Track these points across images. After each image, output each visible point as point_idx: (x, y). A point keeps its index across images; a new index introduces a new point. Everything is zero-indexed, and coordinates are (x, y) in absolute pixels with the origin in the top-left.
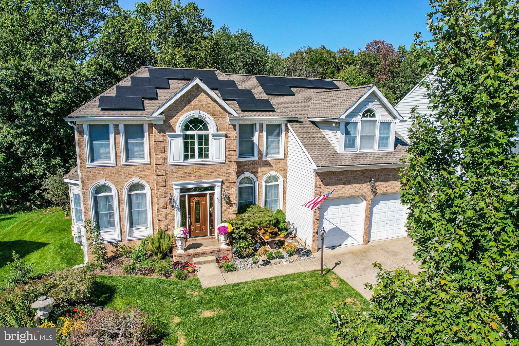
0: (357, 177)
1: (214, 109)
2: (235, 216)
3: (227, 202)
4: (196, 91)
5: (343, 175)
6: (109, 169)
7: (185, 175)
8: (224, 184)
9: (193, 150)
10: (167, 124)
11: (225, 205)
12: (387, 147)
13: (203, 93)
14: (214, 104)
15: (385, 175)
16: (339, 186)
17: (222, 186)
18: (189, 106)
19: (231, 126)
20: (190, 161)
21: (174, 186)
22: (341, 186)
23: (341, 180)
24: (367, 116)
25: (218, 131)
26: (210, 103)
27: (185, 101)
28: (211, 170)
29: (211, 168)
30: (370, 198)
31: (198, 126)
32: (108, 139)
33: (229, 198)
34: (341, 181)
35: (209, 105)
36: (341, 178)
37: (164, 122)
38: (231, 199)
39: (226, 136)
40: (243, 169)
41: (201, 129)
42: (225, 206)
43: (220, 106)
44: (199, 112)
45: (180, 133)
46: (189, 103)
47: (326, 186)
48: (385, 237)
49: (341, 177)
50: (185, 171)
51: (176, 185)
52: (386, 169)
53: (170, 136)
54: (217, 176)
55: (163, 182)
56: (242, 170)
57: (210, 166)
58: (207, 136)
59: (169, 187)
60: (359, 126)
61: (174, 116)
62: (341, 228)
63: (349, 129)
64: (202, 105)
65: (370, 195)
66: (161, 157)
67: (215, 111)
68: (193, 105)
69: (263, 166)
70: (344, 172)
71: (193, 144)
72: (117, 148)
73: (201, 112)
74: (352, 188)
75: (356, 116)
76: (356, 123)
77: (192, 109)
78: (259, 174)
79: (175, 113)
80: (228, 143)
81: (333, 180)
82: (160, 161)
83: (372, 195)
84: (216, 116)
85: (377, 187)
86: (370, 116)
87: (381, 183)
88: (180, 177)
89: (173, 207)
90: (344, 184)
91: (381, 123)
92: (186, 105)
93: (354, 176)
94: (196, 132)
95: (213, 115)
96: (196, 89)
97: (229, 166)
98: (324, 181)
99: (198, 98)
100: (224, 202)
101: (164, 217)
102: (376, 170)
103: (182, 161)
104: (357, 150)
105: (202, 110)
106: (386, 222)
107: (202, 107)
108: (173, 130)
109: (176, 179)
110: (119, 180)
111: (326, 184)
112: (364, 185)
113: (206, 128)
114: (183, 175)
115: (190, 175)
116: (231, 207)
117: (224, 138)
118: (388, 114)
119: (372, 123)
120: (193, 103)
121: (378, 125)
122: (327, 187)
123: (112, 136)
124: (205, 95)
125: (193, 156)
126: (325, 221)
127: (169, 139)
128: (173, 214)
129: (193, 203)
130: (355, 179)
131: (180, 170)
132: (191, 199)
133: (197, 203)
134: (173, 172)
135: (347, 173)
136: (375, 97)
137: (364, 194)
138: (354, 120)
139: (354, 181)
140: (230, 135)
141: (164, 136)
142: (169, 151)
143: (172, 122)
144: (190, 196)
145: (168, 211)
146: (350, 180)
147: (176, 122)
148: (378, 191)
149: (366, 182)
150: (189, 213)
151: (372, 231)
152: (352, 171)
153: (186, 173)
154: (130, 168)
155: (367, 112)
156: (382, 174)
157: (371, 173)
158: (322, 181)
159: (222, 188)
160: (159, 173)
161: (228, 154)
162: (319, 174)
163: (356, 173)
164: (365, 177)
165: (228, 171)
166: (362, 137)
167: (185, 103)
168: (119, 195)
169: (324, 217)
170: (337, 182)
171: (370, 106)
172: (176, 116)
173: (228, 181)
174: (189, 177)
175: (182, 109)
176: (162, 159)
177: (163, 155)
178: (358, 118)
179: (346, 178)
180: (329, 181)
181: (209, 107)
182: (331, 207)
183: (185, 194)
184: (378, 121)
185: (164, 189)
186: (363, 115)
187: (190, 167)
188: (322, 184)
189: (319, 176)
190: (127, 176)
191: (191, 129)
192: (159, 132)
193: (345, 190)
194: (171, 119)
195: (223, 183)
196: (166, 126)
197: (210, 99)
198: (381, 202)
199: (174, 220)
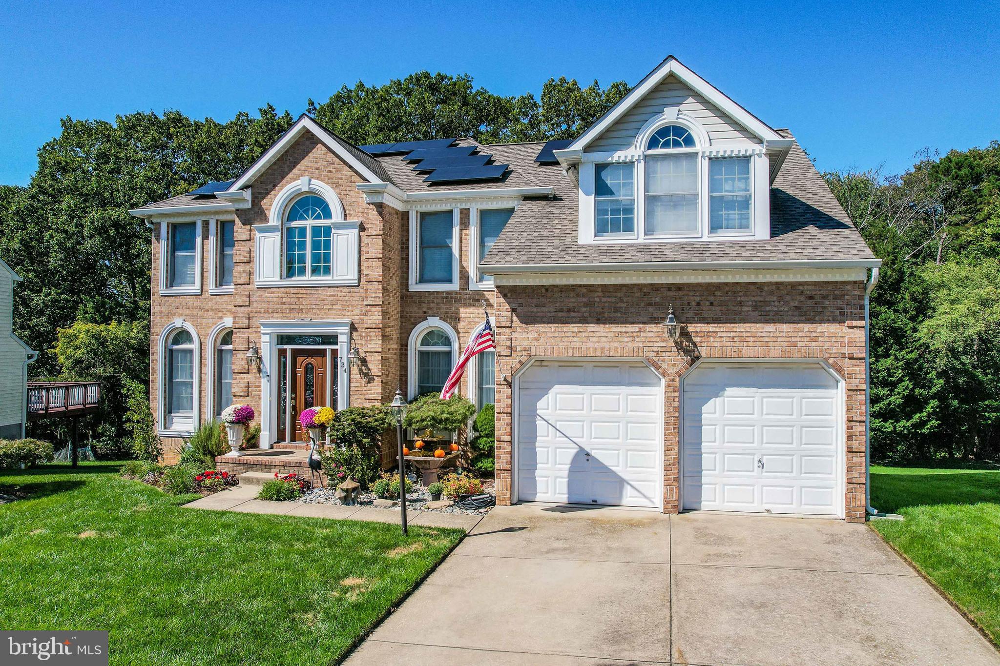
0: (624, 305)
1: (340, 175)
2: (378, 404)
3: (361, 371)
4: (308, 143)
5: (578, 295)
6: (191, 300)
7: (284, 307)
8: (356, 330)
9: (302, 259)
10: (256, 209)
11: (358, 377)
12: (747, 227)
13: (320, 145)
14: (341, 166)
15: (721, 304)
16: (566, 328)
17: (351, 334)
18: (295, 171)
19: (371, 206)
20: (296, 280)
21: (262, 328)
22: (574, 327)
23: (569, 310)
24: (666, 145)
25: (345, 217)
26: (333, 164)
27: (288, 162)
28: (330, 299)
29: (332, 296)
30: (673, 370)
31: (314, 212)
32: (193, 248)
33: (364, 361)
34: (572, 314)
35: (330, 167)
36: (571, 305)
37: (253, 205)
38: (370, 365)
39: (362, 228)
40: (425, 309)
41: (318, 217)
42: (357, 381)
43: (350, 167)
44: (310, 180)
45: (275, 224)
46: (294, 167)
47: (527, 324)
48: (758, 506)
49: (571, 302)
50: (284, 300)
51: (265, 325)
52: (726, 284)
53: (261, 231)
54: (342, 312)
55: (244, 318)
56: (425, 312)
57: (330, 291)
58: (328, 230)
59: (254, 329)
60: (639, 170)
61: (268, 193)
62: (593, 453)
63: (609, 182)
64: (318, 168)
65: (674, 360)
66: (244, 271)
67: (341, 178)
68: (303, 169)
69: (470, 306)
70: (578, 290)
71: (302, 246)
72: (205, 263)
73: (314, 181)
74: (611, 335)
75: (627, 145)
76: (629, 165)
77: (298, 178)
78: (462, 323)
79: (271, 186)
80: (366, 242)
81: (549, 309)
82: (242, 278)
83: (682, 361)
84: (343, 189)
85: (695, 339)
86: (677, 144)
87: (712, 328)
88: (273, 311)
89: (260, 370)
90: (584, 320)
91: (714, 161)
92: (290, 171)
93: (613, 300)
94: (309, 223)
95: (337, 186)
96: (308, 139)
97: (367, 291)
98: (519, 310)
99: (310, 156)
100: (355, 370)
101: (243, 390)
102: (689, 285)
103: (278, 279)
104: (638, 236)
105: (318, 178)
106: (756, 459)
107: (317, 171)
108: (266, 219)
109: (267, 314)
110: (204, 320)
111: (528, 320)
112: (648, 327)
113: (328, 214)
114: (279, 307)
115: (293, 307)
116: (369, 382)
117: (356, 231)
118: (737, 134)
119: (684, 163)
120: (301, 166)
121: (703, 166)
122: (530, 328)
123: (198, 240)
124: (324, 149)
125: (302, 271)
126: (539, 423)
127: (258, 235)
128: (259, 386)
129: (300, 370)
130: (616, 310)
131: (274, 297)
132: (300, 359)
133: (309, 369)
134: (263, 300)
135: (590, 291)
136: (686, 93)
137: (651, 355)
138: (619, 156)
139: (613, 315)
140: (369, 226)
141: (250, 231)
142: (256, 260)
143: (264, 203)
144: (296, 353)
145: (251, 377)
146: (599, 310)
147: (271, 205)
148: (703, 351)
149: (655, 320)
150: (294, 390)
151: (704, 480)
152: (604, 287)
153: (284, 303)
154: (222, 300)
155: (664, 132)
156: (712, 299)
157: (671, 294)
158: (513, 310)
159: (351, 339)
160: (239, 301)
161: (364, 265)
162: (506, 291)
163: (619, 294)
164: (650, 304)
165: (366, 303)
166: (650, 200)
167: (288, 166)
168: (201, 349)
169: (538, 412)
170: (560, 315)
171: (669, 116)
172: (272, 193)
173: (366, 326)
174: (291, 311)
175: (283, 178)
176: (244, 274)
177: (248, 267)
178: (636, 150)
179: (586, 305)
180: (535, 310)
181: (330, 171)
182: (557, 388)
183: (285, 347)
184: (700, 155)
185: (247, 333)
186: (653, 143)
187: (292, 291)
188: (515, 319)
189: (505, 296)
190: (216, 314)
191: (302, 218)
192: (244, 224)
193: (588, 338)
194: (264, 198)
195: (353, 328)
196: (255, 212)
197: (332, 156)
198: (729, 391)
199: (260, 398)
